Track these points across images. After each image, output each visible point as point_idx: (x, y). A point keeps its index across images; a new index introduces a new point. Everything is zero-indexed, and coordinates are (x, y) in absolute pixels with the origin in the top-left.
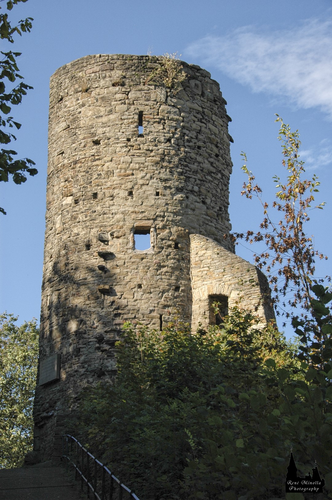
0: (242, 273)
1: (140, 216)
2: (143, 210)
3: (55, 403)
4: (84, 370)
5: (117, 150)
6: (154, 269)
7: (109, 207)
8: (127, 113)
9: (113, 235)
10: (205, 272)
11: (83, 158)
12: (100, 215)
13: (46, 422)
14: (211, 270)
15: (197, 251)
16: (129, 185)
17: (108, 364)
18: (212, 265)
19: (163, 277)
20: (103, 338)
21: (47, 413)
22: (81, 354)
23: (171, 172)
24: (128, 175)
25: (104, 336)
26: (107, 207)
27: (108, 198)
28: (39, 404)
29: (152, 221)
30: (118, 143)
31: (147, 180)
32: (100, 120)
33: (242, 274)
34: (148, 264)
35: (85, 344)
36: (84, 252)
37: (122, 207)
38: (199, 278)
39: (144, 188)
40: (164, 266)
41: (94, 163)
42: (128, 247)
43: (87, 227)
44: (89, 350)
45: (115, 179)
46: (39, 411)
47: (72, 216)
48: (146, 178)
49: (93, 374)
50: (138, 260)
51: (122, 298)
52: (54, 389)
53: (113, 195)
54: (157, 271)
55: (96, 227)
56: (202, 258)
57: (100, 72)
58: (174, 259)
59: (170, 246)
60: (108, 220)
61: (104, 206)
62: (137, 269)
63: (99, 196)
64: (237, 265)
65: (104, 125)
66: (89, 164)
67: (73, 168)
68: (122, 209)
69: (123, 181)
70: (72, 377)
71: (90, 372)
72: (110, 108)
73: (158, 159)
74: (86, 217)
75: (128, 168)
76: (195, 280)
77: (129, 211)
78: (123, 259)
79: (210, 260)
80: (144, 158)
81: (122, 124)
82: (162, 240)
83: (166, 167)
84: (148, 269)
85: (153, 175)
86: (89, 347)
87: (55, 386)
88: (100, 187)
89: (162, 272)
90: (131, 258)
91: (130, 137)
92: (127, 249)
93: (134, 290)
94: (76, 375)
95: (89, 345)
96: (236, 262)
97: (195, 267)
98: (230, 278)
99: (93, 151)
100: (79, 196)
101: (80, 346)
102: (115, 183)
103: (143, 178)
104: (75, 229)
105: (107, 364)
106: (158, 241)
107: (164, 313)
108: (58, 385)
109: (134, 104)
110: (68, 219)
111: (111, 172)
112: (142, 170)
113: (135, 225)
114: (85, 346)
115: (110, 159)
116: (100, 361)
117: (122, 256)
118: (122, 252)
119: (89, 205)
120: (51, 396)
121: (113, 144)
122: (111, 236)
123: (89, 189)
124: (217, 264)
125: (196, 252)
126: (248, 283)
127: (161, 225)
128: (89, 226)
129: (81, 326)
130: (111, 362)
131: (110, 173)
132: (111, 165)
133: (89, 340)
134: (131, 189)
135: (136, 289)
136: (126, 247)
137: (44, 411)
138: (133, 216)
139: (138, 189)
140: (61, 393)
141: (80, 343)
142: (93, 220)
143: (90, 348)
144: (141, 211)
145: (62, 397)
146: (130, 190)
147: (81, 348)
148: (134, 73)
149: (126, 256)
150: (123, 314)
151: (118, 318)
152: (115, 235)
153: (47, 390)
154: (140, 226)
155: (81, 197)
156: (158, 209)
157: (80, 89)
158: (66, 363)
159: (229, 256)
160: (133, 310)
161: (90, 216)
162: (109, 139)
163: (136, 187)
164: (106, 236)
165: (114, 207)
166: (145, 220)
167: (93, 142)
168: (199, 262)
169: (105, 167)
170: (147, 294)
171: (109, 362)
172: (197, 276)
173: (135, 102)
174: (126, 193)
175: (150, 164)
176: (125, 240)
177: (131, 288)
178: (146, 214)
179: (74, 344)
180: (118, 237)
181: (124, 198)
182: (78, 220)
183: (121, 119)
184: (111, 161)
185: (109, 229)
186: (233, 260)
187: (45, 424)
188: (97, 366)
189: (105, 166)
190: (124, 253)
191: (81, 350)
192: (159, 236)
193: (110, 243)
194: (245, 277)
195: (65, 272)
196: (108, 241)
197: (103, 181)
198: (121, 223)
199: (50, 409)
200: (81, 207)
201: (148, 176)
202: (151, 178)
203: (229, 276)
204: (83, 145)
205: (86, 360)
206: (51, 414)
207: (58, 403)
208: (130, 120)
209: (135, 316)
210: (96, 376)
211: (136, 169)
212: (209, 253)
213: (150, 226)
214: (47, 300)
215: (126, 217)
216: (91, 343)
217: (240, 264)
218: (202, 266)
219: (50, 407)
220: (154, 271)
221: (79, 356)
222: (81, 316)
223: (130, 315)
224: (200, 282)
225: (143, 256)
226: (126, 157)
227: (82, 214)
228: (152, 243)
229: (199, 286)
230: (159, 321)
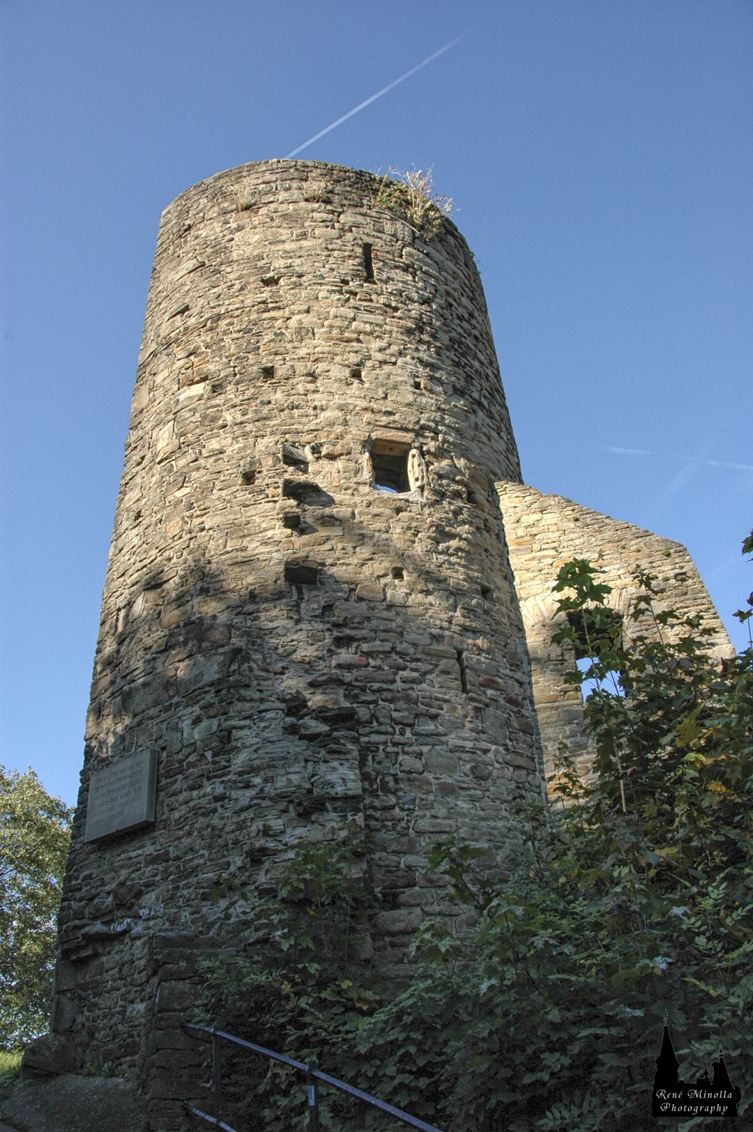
0: (650, 560)
1: (384, 420)
2: (389, 409)
3: (139, 894)
4: (250, 793)
5: (320, 295)
6: (429, 537)
7: (306, 395)
8: (339, 241)
9: (320, 452)
10: (549, 561)
11: (237, 309)
12: (282, 410)
13: (100, 950)
14: (562, 554)
15: (518, 515)
16: (354, 359)
17: (332, 777)
18: (565, 544)
19: (453, 559)
20: (305, 701)
21: (107, 923)
22: (236, 747)
23: (438, 353)
24: (349, 341)
25: (308, 696)
26: (299, 394)
27: (303, 378)
28: (78, 895)
29: (412, 435)
30: (321, 284)
31: (392, 355)
32: (280, 247)
33: (651, 563)
34: (414, 524)
35: (249, 717)
36: (238, 487)
37: (336, 397)
38: (531, 575)
39: (387, 368)
40: (452, 536)
41: (266, 315)
42: (360, 478)
43: (245, 435)
44: (266, 734)
45: (319, 344)
46: (79, 915)
47: (204, 417)
48: (388, 352)
49: (282, 805)
50: (388, 512)
51: (353, 597)
52: (133, 854)
53: (314, 372)
54: (438, 543)
55: (272, 433)
56: (534, 530)
57: (278, 182)
58: (471, 523)
59: (457, 495)
60: (304, 420)
61: (294, 392)
62: (387, 532)
63: (281, 372)
64: (633, 542)
65: (288, 254)
66: (254, 316)
67: (211, 329)
68: (337, 400)
69: (338, 350)
70: (203, 815)
71: (270, 799)
72: (299, 231)
73: (411, 324)
74: (244, 415)
75: (347, 328)
76: (523, 579)
77: (356, 406)
78: (349, 506)
79: (557, 534)
80: (381, 317)
81: (329, 256)
82: (441, 477)
83: (428, 343)
84: (416, 535)
85: (405, 349)
86: (263, 725)
87: (136, 844)
88: (280, 357)
89: (448, 548)
90: (369, 505)
91: (349, 278)
92: (359, 483)
93: (383, 581)
94: (220, 810)
95: (262, 719)
96: (629, 536)
97: (518, 550)
98: (621, 572)
99: (264, 295)
100: (226, 376)
101: (232, 723)
102: (316, 350)
103: (380, 350)
104: (214, 441)
105: (328, 777)
106: (431, 477)
107: (465, 646)
108: (148, 843)
109: (351, 231)
110: (192, 425)
111: (308, 331)
112: (377, 337)
113: (374, 436)
114: (247, 722)
115: (305, 307)
116: (305, 767)
117: (347, 497)
118: (346, 489)
119: (252, 390)
120: (124, 873)
121: (310, 285)
122: (313, 453)
123: (251, 362)
124: (577, 542)
125: (514, 518)
126: (673, 581)
127: (431, 446)
128: (251, 432)
129: (234, 667)
130: (342, 770)
131: (304, 333)
132: (307, 320)
133: (263, 707)
134: (357, 365)
135: (389, 579)
136: (355, 480)
137: (95, 918)
138: (367, 416)
139: (373, 368)
140: (161, 868)
141: (231, 714)
142: (265, 419)
143: (266, 727)
144: (384, 409)
145: (164, 879)
146: (355, 367)
147: (234, 728)
148: (348, 189)
149: (357, 499)
150: (359, 640)
151: (343, 650)
152: (324, 451)
153: (108, 856)
154: (386, 441)
155: (230, 379)
156: (422, 413)
157: (234, 207)
158: (180, 777)
159: (607, 525)
160: (384, 631)
161: (256, 411)
162: (301, 276)
163: (369, 364)
164: (300, 451)
165: (317, 396)
166: (396, 428)
167: (263, 281)
168: (528, 538)
169: (293, 323)
170: (420, 595)
171: (334, 769)
172: (527, 570)
173: (353, 229)
174: (347, 372)
175: (395, 329)
176: (352, 465)
177: (375, 575)
178: (397, 417)
179: (209, 718)
180: (332, 457)
181: (341, 380)
182: (221, 422)
183: (327, 248)
184: (308, 311)
185: (305, 438)
186: (619, 532)
187: (96, 955)
188: (296, 782)
189: (292, 320)
190: (350, 491)
191: (236, 734)
192: (431, 467)
193: (310, 469)
194: (662, 568)
195: (181, 538)
196: (306, 463)
197: (289, 346)
198: (339, 429)
199: (119, 913)
200: (233, 396)
201: (394, 348)
202: (400, 354)
203: (617, 566)
204: (237, 287)
205: (257, 762)
206: (119, 929)
207: (147, 897)
208: (346, 254)
209: (393, 649)
210: (292, 814)
211: (366, 333)
212: (550, 518)
213: (410, 444)
214: (117, 620)
215: (348, 417)
216: (268, 715)
217: (640, 540)
218: (536, 547)
219: (121, 905)
220: (430, 541)
221: (229, 752)
222: (233, 640)
223: (378, 642)
224: (535, 582)
225: (399, 504)
226: (342, 309)
227: (233, 410)
228: (417, 480)
229: (534, 591)
230: (457, 666)
